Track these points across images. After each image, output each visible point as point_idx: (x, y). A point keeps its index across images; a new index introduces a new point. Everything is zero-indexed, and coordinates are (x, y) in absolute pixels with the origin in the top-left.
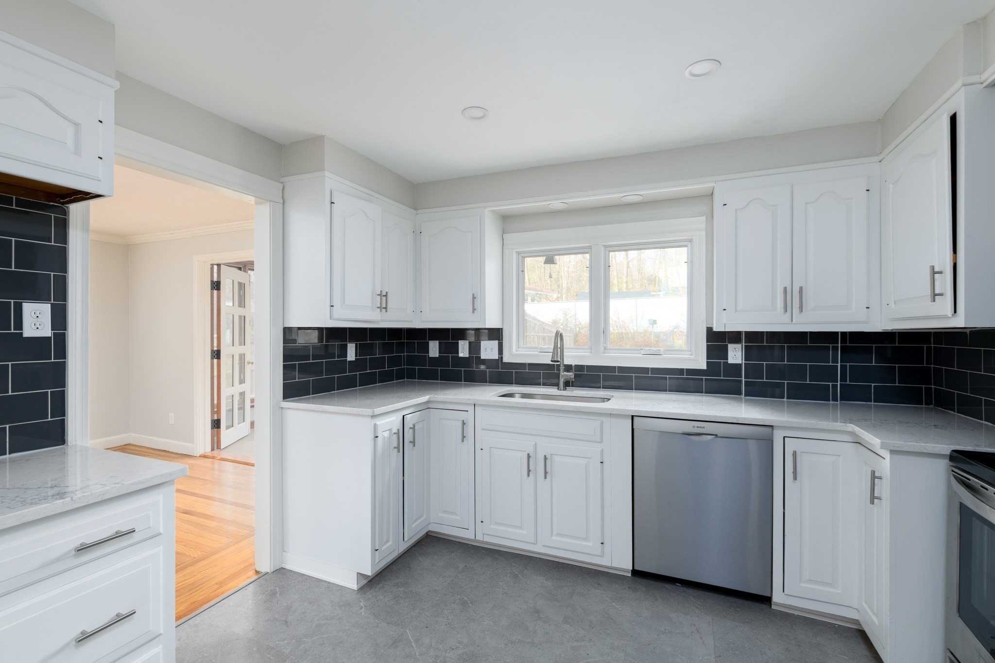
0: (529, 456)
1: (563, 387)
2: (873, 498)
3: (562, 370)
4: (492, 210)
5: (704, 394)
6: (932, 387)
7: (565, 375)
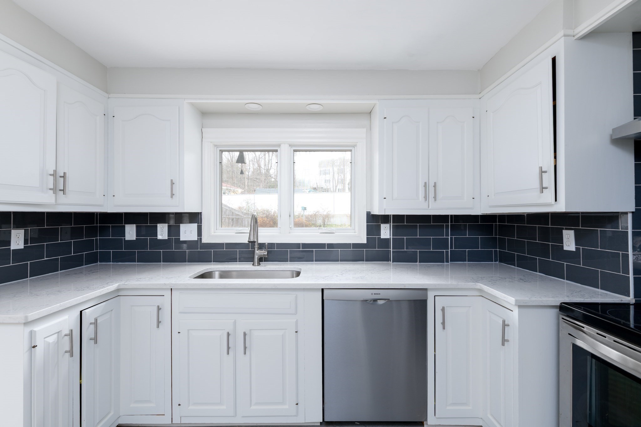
0: (228, 334)
1: (258, 263)
2: (504, 341)
3: (256, 249)
4: (191, 102)
5: (365, 262)
6: (497, 250)
7: (258, 253)
